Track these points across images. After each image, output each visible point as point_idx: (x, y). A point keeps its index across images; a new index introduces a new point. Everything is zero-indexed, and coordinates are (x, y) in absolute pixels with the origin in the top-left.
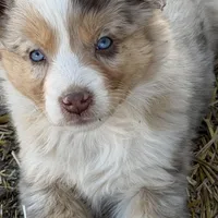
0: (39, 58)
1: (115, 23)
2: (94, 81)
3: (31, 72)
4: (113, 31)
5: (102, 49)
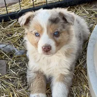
0: (38, 35)
1: (59, 28)
2: (52, 43)
4: (59, 30)
5: (55, 35)
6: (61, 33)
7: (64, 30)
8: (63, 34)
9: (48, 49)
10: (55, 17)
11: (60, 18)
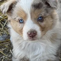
1: (43, 13)
2: (37, 28)
3: (19, 26)
4: (43, 15)
5: (40, 20)
6: (45, 18)
7: (48, 14)
8: (47, 19)
9: (34, 34)
10: (38, 2)
11: (42, 3)
